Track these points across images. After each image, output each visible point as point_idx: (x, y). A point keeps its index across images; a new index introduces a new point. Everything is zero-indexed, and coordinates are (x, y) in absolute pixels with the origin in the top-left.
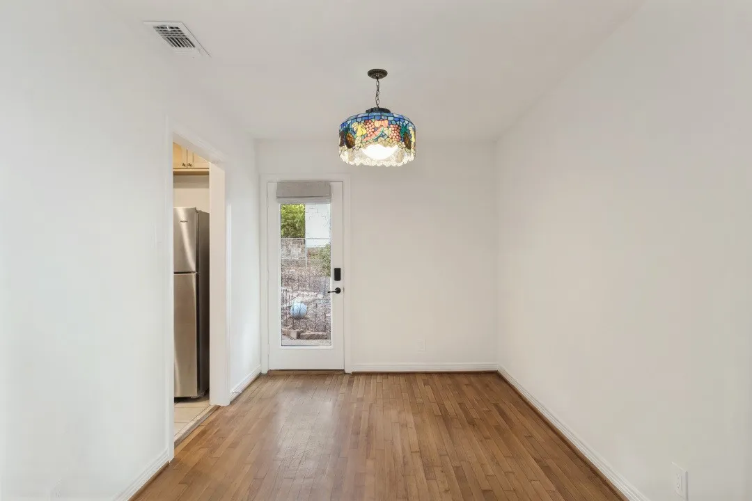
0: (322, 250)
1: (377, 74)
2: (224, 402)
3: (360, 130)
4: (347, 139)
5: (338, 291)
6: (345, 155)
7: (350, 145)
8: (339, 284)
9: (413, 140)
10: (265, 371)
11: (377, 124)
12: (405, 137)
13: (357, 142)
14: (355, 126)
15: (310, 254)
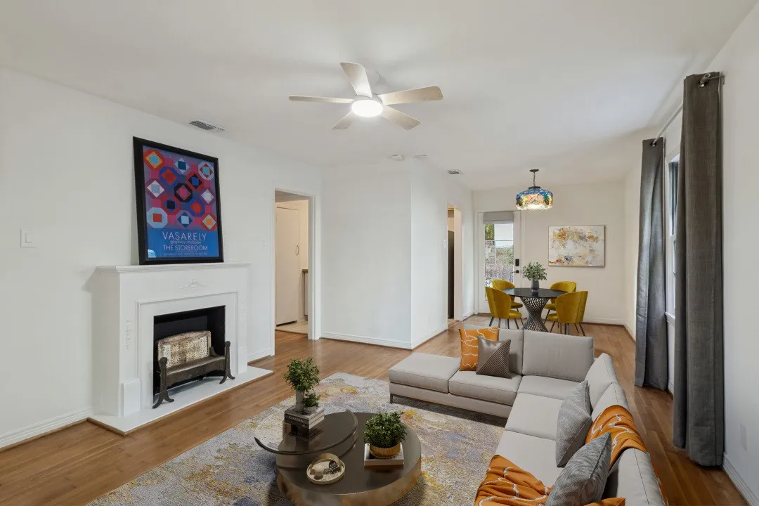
0: (509, 250)
1: (534, 171)
2: (461, 319)
3: (524, 199)
4: (519, 202)
5: (517, 272)
6: (519, 208)
7: (520, 205)
8: (518, 268)
9: (550, 200)
10: (476, 313)
11: (532, 196)
12: (546, 202)
13: (524, 203)
14: (522, 197)
15: (498, 253)
